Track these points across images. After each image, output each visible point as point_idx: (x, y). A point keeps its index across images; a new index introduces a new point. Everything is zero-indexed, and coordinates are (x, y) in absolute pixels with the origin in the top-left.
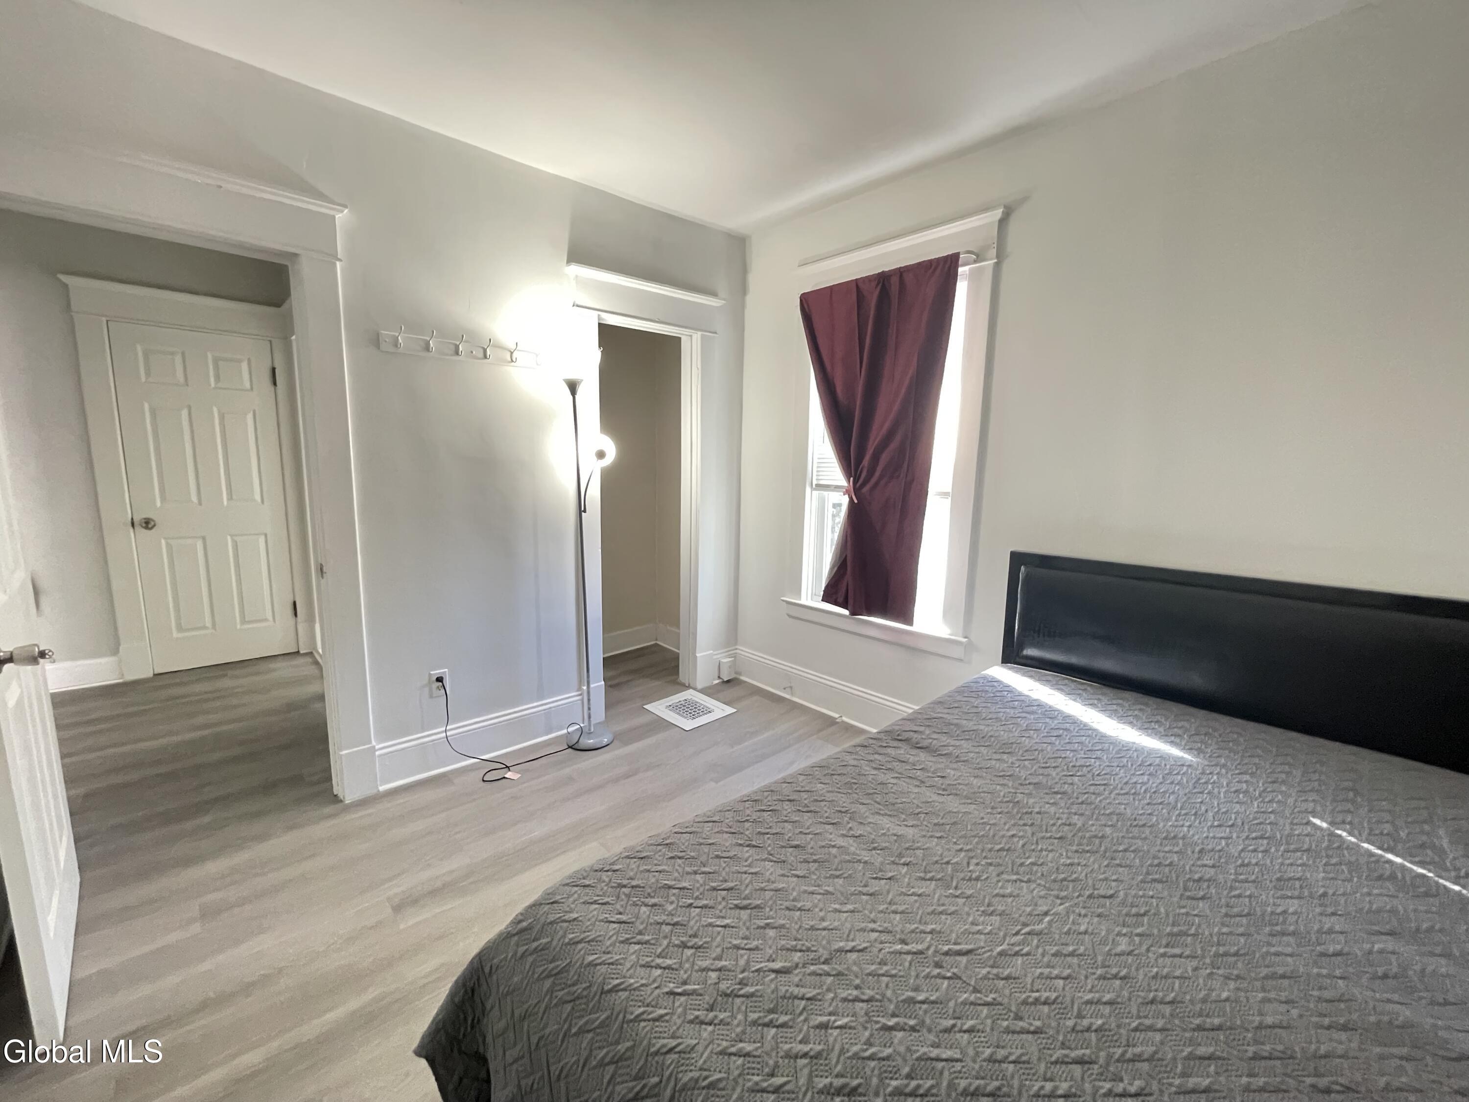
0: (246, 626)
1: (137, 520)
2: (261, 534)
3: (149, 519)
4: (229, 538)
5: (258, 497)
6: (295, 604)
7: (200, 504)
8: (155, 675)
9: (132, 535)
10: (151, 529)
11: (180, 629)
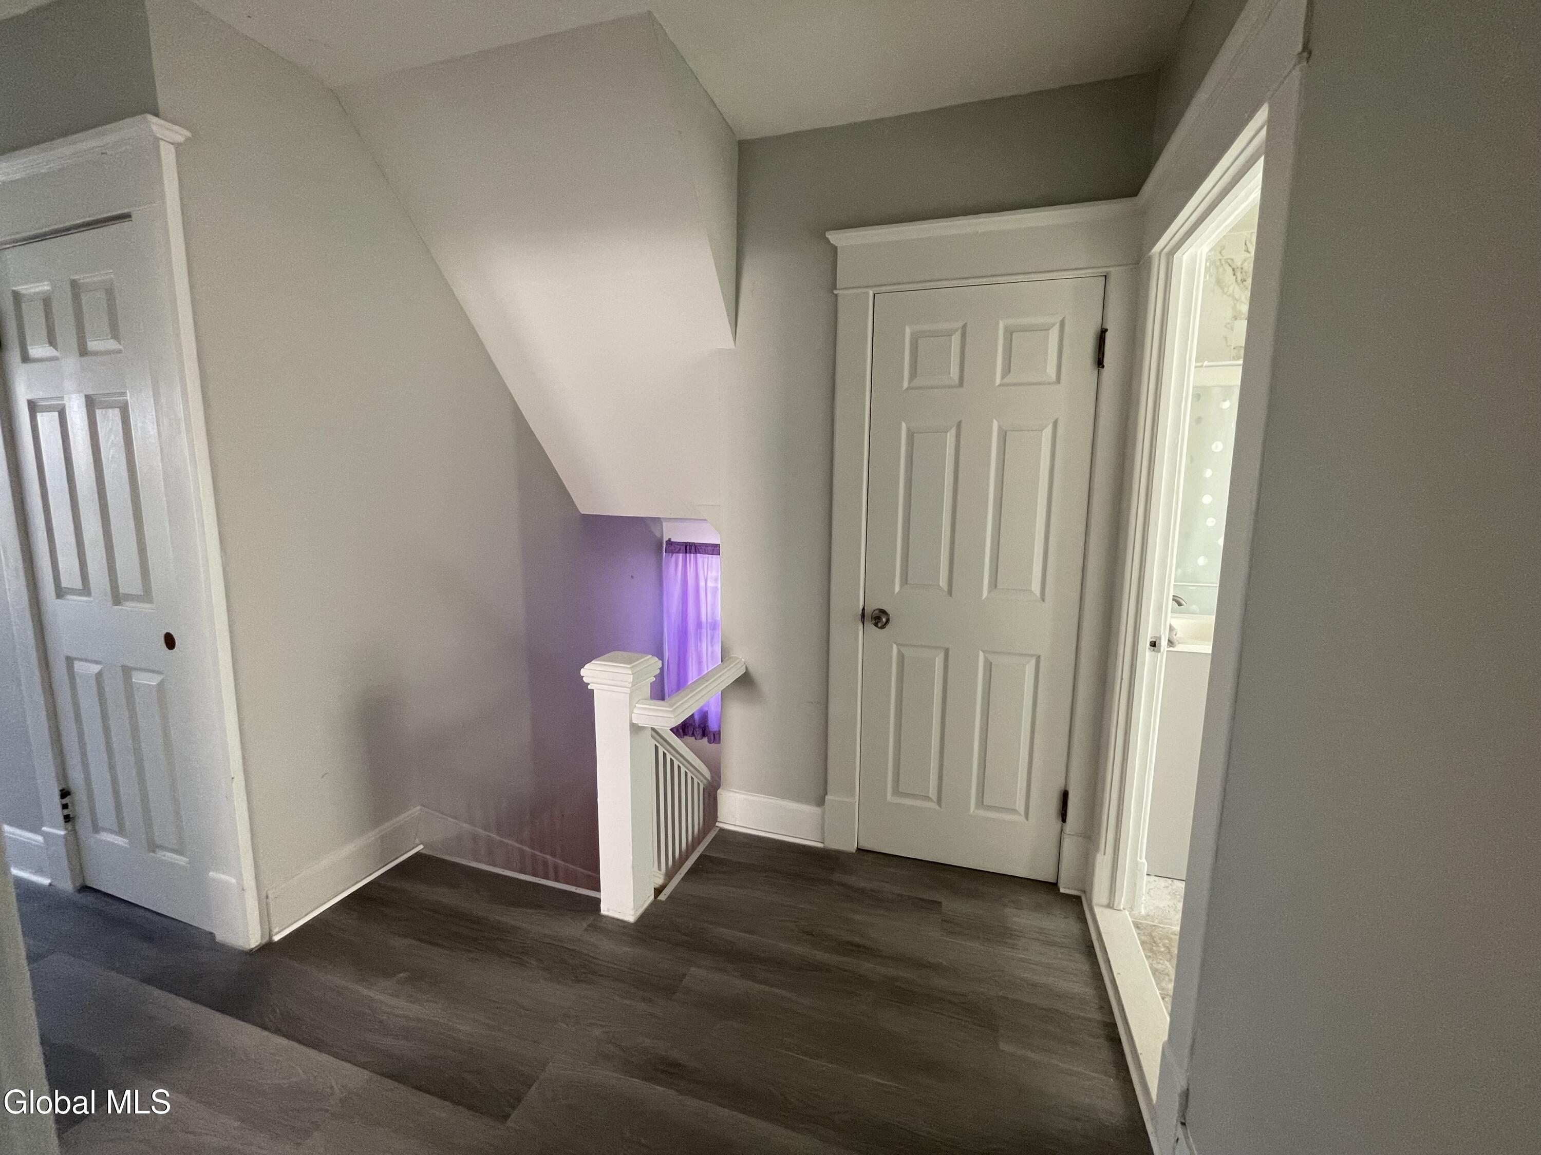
0: (982, 813)
1: (868, 610)
2: (1032, 656)
3: (883, 612)
4: (981, 655)
5: (1036, 587)
6: (1065, 796)
7: (950, 593)
8: (858, 849)
9: (861, 633)
10: (883, 627)
11: (896, 792)
